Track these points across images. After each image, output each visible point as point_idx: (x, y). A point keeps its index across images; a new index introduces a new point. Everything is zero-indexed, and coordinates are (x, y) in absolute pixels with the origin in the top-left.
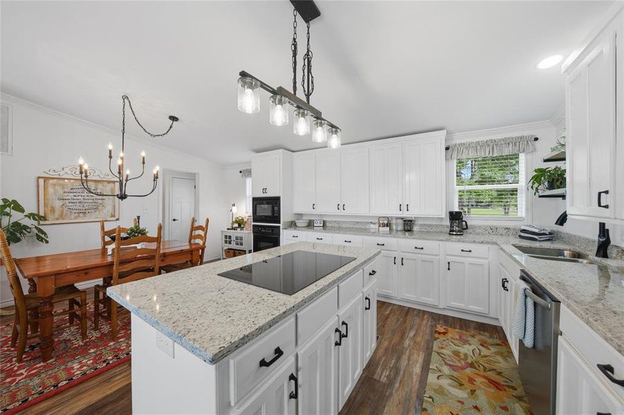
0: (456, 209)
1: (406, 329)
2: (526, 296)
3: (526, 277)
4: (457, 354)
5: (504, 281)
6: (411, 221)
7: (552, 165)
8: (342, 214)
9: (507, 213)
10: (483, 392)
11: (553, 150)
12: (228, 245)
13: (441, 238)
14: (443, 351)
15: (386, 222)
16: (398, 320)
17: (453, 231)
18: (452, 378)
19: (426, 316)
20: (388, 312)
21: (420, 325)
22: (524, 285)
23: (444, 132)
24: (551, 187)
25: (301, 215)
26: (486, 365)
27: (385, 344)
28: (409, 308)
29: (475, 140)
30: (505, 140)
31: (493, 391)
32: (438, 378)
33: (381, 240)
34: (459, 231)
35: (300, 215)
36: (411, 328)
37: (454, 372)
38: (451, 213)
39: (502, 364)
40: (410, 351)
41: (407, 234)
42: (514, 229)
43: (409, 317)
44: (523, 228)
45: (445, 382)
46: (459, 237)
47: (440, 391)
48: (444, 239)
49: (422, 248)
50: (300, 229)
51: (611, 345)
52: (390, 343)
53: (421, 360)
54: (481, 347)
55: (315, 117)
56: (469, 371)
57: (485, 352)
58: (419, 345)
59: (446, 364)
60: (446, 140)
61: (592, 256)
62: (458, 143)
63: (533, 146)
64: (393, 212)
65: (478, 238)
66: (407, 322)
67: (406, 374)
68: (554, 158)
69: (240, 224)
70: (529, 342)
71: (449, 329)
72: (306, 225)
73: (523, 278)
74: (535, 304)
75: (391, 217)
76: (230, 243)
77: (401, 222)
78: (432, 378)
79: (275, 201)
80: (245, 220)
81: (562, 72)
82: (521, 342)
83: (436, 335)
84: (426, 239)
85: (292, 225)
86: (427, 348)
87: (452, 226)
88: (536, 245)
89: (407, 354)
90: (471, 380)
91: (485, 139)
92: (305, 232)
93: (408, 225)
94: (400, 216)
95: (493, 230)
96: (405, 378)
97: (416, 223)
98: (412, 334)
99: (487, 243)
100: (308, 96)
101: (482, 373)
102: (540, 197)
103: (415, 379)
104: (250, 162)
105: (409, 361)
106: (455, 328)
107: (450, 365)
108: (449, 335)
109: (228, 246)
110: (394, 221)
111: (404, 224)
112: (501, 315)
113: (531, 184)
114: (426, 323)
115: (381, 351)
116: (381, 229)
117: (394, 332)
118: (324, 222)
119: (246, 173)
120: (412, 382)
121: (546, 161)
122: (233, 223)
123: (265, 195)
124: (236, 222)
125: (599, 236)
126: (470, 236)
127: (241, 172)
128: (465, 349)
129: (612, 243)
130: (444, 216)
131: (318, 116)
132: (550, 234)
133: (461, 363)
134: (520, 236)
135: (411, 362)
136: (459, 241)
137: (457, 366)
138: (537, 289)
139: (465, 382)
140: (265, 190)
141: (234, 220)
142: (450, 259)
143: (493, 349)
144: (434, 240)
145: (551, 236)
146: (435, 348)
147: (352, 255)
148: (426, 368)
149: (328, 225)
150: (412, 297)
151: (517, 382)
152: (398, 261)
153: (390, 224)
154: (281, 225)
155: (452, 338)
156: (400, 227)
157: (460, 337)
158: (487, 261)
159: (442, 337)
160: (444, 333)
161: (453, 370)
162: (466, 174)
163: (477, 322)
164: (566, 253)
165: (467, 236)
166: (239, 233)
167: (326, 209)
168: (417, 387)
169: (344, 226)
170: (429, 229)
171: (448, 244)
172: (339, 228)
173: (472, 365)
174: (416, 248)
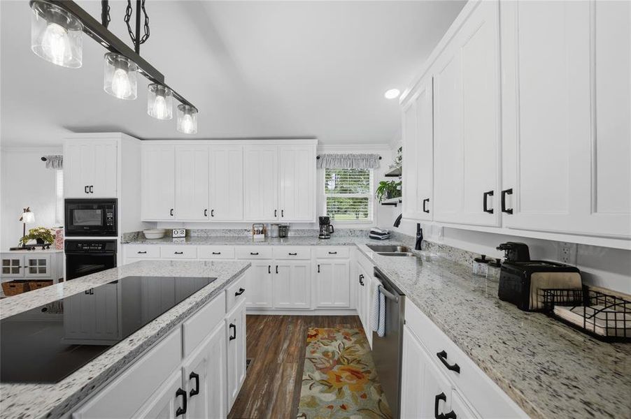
0: (325, 215)
1: (280, 341)
2: (379, 292)
3: (378, 274)
4: (325, 354)
5: (361, 277)
6: (285, 227)
7: (390, 179)
8: (210, 221)
9: (357, 217)
10: (348, 386)
11: (391, 167)
12: (11, 275)
13: (312, 243)
14: (315, 355)
15: (261, 229)
16: (272, 333)
17: (322, 235)
18: (322, 382)
19: (299, 321)
20: (262, 327)
21: (293, 334)
22: (378, 282)
23: (316, 141)
24: (389, 197)
25: (155, 223)
26: (349, 357)
27: (258, 366)
28: (284, 316)
29: (340, 153)
30: (361, 155)
31: (354, 382)
32: (310, 389)
33: (255, 249)
34: (327, 235)
35: (152, 224)
36: (284, 340)
37: (324, 375)
38: (321, 218)
39: (360, 352)
40: (284, 365)
41: (282, 240)
42: (366, 231)
43: (283, 328)
44: (372, 230)
45: (316, 390)
46: (326, 240)
47: (313, 403)
48: (315, 243)
49: (296, 254)
50: (151, 242)
51: (448, 336)
52: (263, 364)
53: (294, 374)
54: (345, 341)
55: (151, 79)
56: (336, 369)
57: (348, 344)
58: (293, 355)
59: (318, 369)
60: (317, 150)
61: (414, 250)
62: (327, 153)
63: (379, 163)
64: (267, 218)
65: (343, 240)
66: (282, 332)
67: (279, 396)
68: (392, 174)
69: (42, 239)
70: (381, 333)
71: (320, 329)
72: (161, 236)
73: (376, 275)
74: (386, 298)
75: (267, 224)
76: (16, 271)
77: (276, 228)
78: (305, 391)
79: (109, 205)
80: (53, 233)
81: (400, 103)
82: (375, 334)
83: (308, 340)
84: (299, 245)
85: (139, 237)
86: (300, 357)
87: (321, 231)
88: (380, 243)
89: (281, 371)
90: (338, 378)
91: (347, 152)
92: (158, 246)
93: (283, 232)
94: (274, 222)
95: (352, 232)
96: (278, 403)
97: (291, 228)
98: (285, 346)
99: (349, 244)
100: (137, 42)
101: (346, 367)
102: (383, 204)
103: (289, 397)
104: (61, 146)
105: (282, 379)
106: (324, 327)
107: (320, 369)
108: (320, 336)
109: (11, 277)
110: (269, 228)
111: (279, 231)
112: (358, 305)
113: (377, 194)
114: (300, 327)
115: (253, 376)
116: (256, 236)
117: (267, 349)
118: (187, 232)
119: (54, 161)
120: (285, 404)
121: (386, 176)
122: (25, 238)
123: (89, 196)
124: (32, 237)
125: (417, 234)
126: (335, 238)
127: (44, 159)
128: (333, 347)
129: (424, 239)
130: (315, 221)
131: (157, 79)
132: (388, 233)
133: (329, 363)
134: (370, 237)
135: (285, 379)
136: (327, 245)
137: (326, 368)
138: (387, 285)
139: (334, 382)
140: (89, 189)
141: (27, 233)
142: (319, 262)
143: (353, 339)
144: (307, 245)
145: (389, 236)
146: (308, 355)
147: (212, 275)
148: (299, 382)
149: (192, 234)
150: (286, 304)
151: (371, 366)
152: (273, 269)
153: (265, 231)
154: (119, 239)
155: (322, 339)
156: (276, 234)
157: (329, 335)
158: (348, 260)
159: (313, 341)
160: (315, 336)
161: (324, 373)
162: (332, 185)
163: (341, 316)
164: (398, 248)
165: (334, 239)
166: (39, 253)
167: (189, 215)
168: (290, 409)
169: (213, 235)
170: (302, 234)
171: (319, 248)
172: (206, 238)
173: (338, 362)
174: (290, 254)
